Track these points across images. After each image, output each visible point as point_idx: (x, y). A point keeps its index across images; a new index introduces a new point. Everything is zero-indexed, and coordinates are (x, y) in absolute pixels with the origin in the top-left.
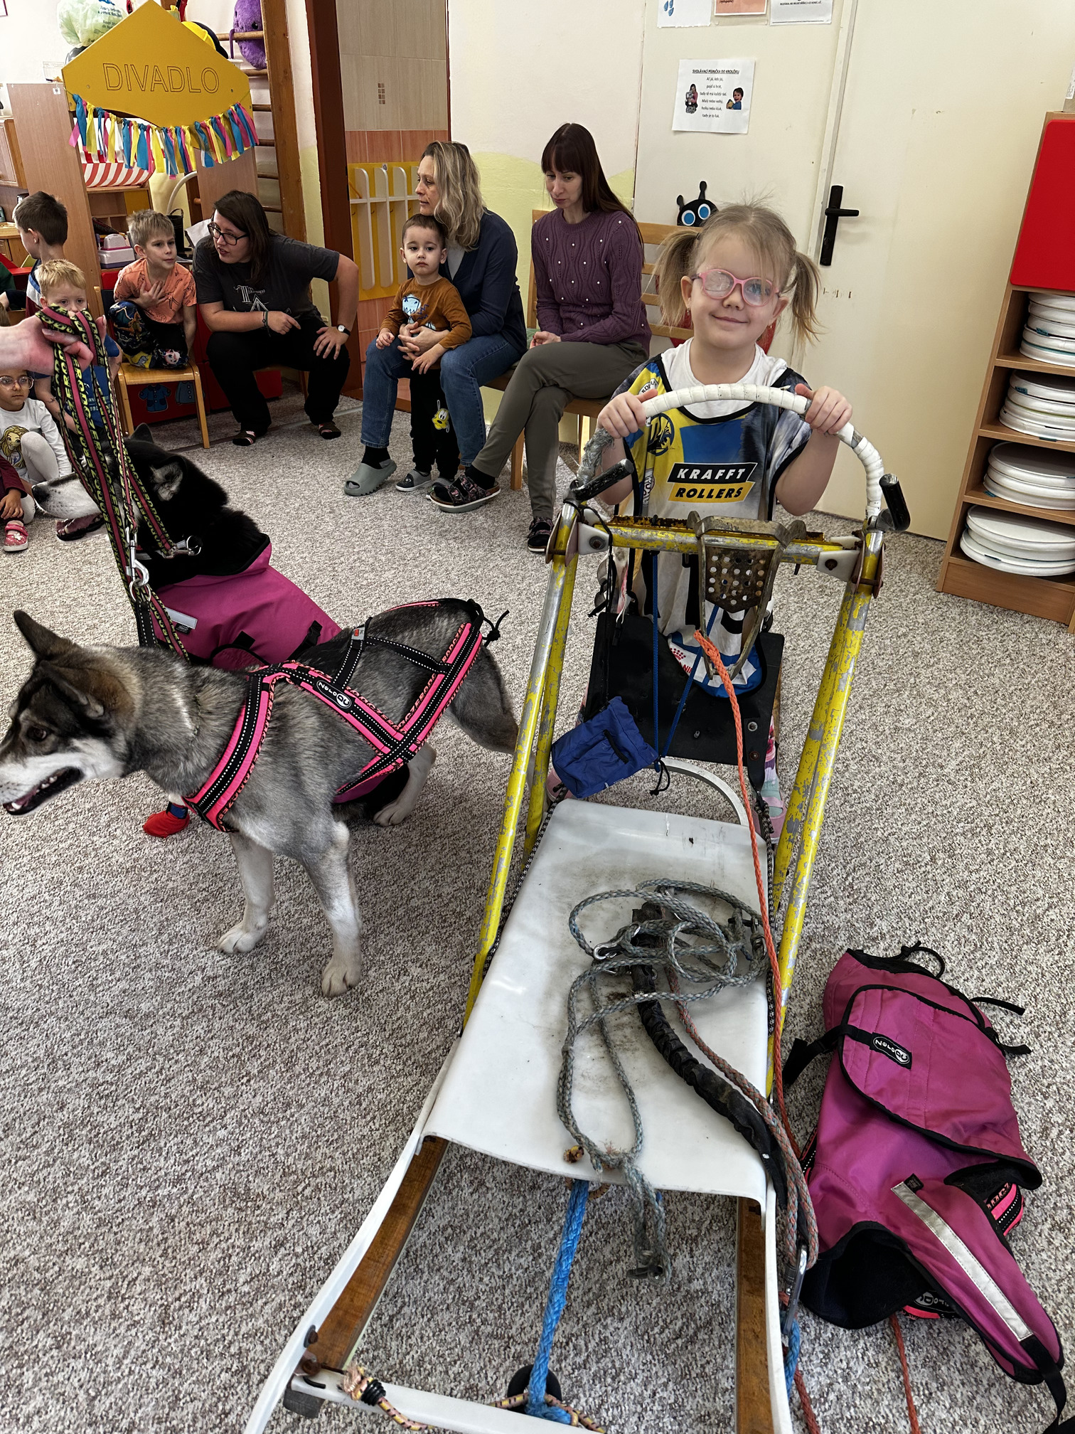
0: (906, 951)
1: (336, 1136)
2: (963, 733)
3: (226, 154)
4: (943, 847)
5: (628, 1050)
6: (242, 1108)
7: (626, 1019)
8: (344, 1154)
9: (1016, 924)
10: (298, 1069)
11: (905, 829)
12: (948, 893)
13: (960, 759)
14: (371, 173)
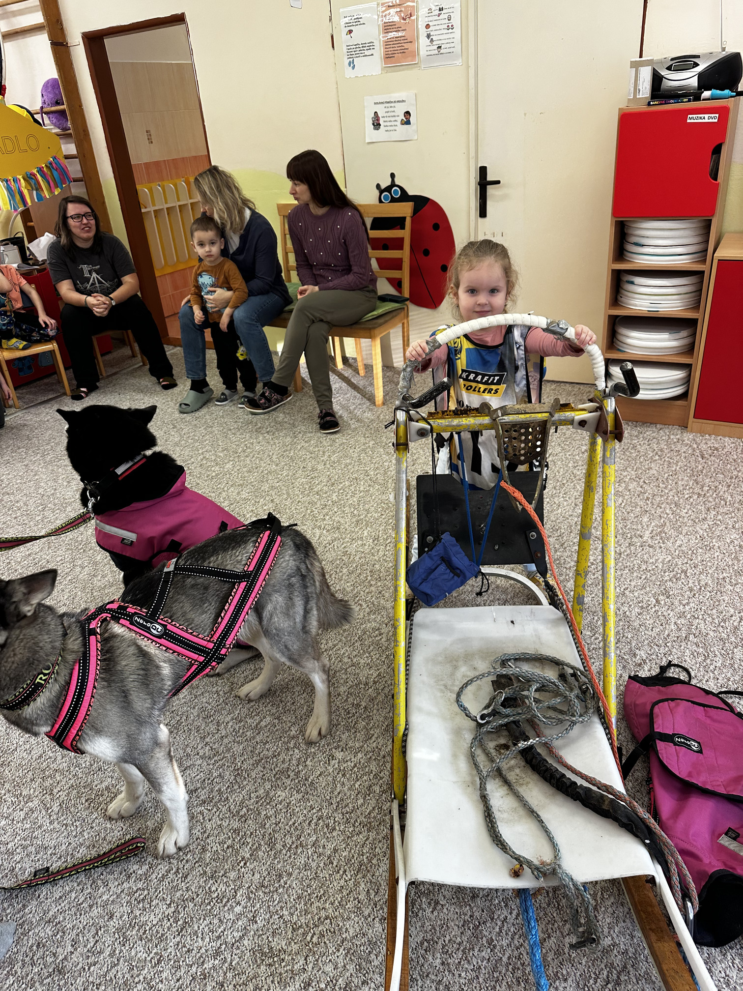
0: (663, 669)
1: (322, 892)
2: (647, 511)
3: (51, 191)
4: (661, 591)
5: (522, 784)
6: (247, 886)
7: (513, 762)
8: (332, 904)
9: (724, 635)
10: (279, 846)
11: (633, 584)
12: (675, 623)
13: (651, 529)
14: (151, 190)
